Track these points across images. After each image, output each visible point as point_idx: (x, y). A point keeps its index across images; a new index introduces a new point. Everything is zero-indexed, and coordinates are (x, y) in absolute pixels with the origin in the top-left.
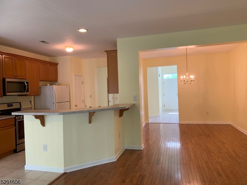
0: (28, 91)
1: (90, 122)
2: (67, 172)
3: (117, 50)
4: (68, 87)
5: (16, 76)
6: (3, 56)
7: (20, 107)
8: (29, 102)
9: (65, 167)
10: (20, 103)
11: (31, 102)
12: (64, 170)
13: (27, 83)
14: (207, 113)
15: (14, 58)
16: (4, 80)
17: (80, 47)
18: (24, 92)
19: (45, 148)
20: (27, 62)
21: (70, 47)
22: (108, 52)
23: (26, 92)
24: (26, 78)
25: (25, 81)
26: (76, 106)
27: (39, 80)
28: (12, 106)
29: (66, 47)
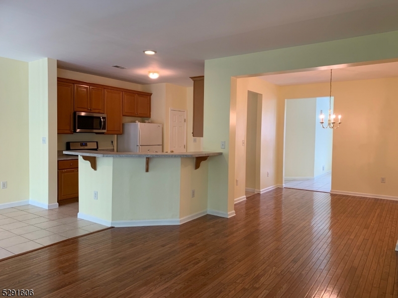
0: (104, 128)
1: (147, 170)
2: (115, 226)
3: (203, 76)
4: (161, 125)
5: (90, 110)
6: (75, 85)
7: (96, 148)
8: (111, 143)
9: (112, 220)
10: (97, 142)
11: (112, 142)
12: (112, 223)
13: (103, 118)
14: (383, 180)
15: (88, 87)
16: (75, 113)
17: (167, 73)
18: (100, 129)
19: (96, 195)
20: (106, 92)
21: (154, 72)
22: (194, 79)
23: (102, 129)
24: (103, 112)
25: (101, 116)
26: (172, 152)
27: (121, 115)
28: (86, 145)
29: (150, 72)
